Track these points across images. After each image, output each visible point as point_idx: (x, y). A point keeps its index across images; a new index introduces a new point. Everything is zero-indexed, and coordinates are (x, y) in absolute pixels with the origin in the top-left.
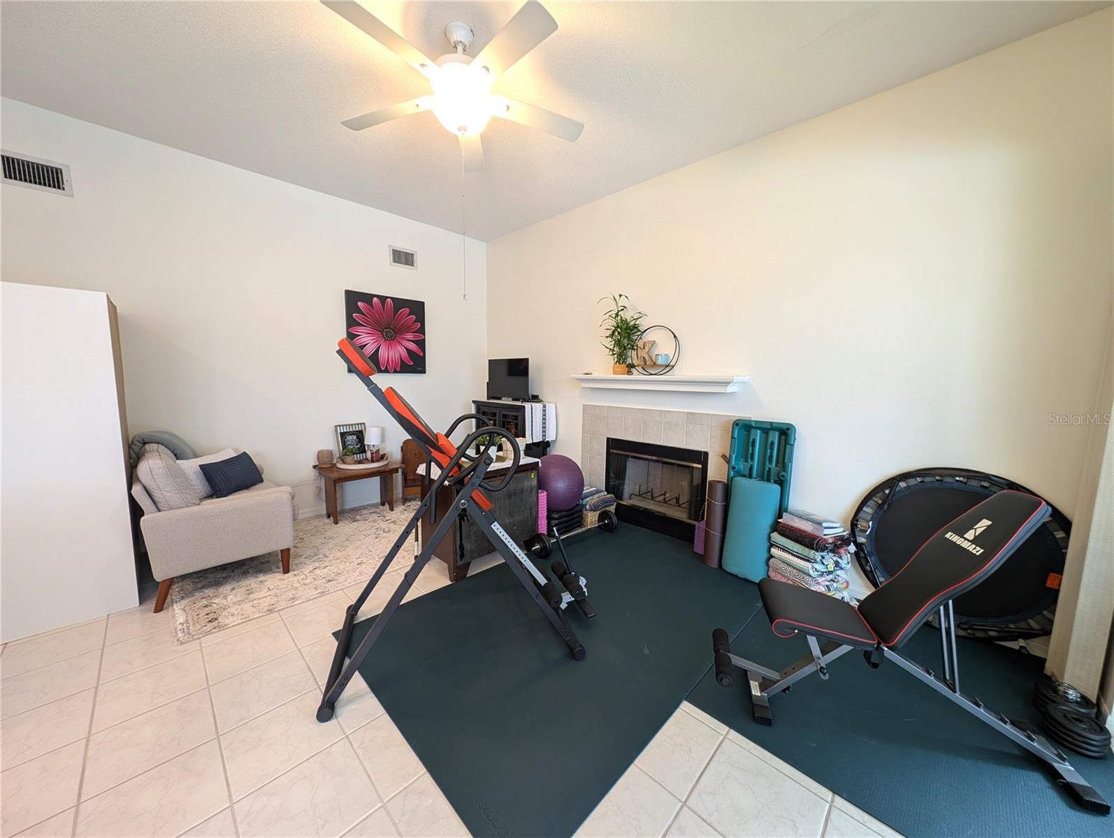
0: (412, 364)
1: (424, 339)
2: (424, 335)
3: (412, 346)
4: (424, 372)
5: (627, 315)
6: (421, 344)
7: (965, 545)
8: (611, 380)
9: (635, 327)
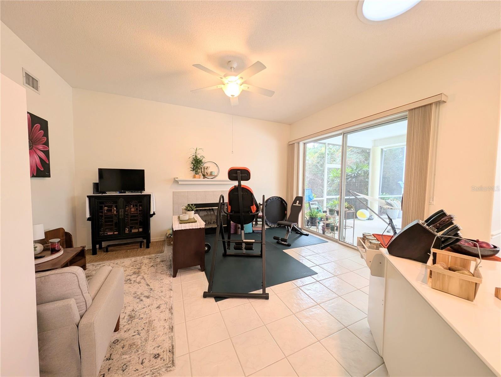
0: (43, 170)
1: (49, 150)
2: (48, 146)
3: (42, 155)
4: (49, 176)
5: (199, 157)
6: (47, 153)
7: (298, 205)
8: (192, 181)
9: (201, 161)
